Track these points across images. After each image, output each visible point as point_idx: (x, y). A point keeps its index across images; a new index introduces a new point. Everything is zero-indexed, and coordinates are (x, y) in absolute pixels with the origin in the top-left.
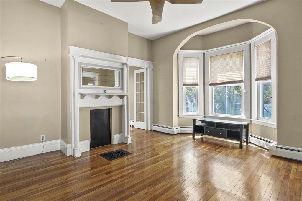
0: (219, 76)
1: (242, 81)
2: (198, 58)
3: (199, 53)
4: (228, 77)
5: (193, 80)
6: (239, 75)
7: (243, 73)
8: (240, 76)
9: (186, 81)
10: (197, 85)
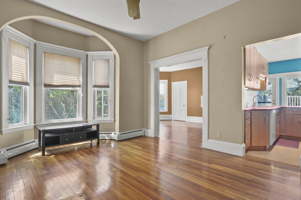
0: (55, 77)
1: (79, 86)
2: (27, 47)
3: (30, 41)
4: (67, 80)
5: (21, 77)
6: (77, 80)
7: (81, 78)
8: (78, 82)
9: (13, 75)
10: (27, 84)
